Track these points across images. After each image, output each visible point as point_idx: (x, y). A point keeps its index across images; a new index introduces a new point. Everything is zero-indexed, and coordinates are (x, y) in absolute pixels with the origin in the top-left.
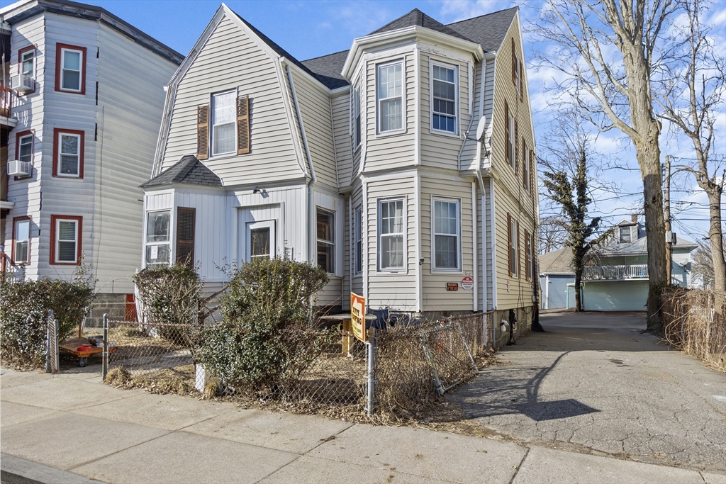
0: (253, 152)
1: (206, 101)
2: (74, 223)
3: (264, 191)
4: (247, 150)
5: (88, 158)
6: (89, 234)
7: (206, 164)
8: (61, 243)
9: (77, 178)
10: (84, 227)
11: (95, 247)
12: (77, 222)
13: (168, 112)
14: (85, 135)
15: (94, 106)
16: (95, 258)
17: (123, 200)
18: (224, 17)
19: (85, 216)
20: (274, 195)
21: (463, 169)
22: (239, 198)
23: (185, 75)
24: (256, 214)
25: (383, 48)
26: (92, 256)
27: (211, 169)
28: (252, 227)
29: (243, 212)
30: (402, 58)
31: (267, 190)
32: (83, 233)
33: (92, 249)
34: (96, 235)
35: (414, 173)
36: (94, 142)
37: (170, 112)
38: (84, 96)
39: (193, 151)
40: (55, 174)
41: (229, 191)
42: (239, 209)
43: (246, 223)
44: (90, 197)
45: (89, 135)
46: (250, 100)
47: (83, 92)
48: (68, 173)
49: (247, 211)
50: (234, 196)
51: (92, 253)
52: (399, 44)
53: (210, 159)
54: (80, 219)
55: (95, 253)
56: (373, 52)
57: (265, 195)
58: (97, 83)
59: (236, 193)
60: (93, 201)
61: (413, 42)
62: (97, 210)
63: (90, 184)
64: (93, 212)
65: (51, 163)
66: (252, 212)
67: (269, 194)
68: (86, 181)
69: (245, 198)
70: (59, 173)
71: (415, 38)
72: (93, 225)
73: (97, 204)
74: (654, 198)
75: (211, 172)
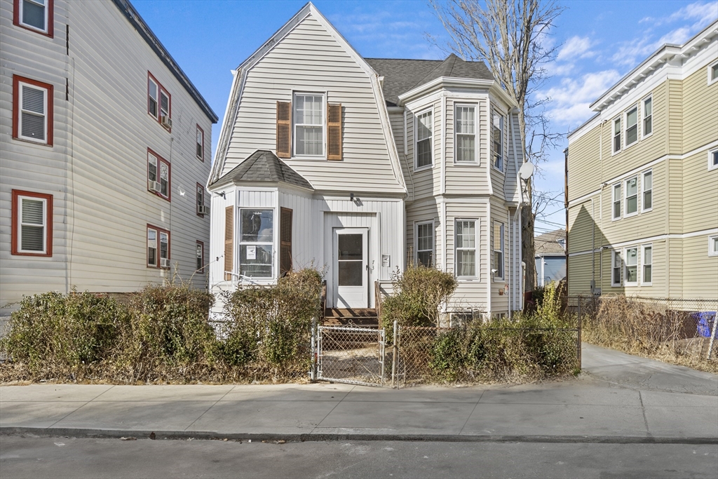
0: (345, 160)
1: (288, 98)
2: (41, 203)
3: (358, 200)
4: (340, 157)
5: (58, 120)
6: (61, 218)
7: (287, 163)
8: (23, 227)
9: (44, 145)
10: (55, 209)
11: (69, 234)
12: (45, 201)
13: (236, 98)
14: (55, 91)
15: (65, 55)
16: (68, 249)
17: (89, 178)
18: (309, 15)
19: (56, 195)
20: (368, 205)
21: (508, 200)
22: (329, 203)
23: (258, 63)
24: (344, 221)
25: (461, 90)
26: (65, 245)
27: (295, 169)
28: (339, 232)
29: (329, 217)
30: (477, 103)
31: (361, 199)
32: (54, 216)
33: (65, 238)
34: (69, 219)
35: (487, 200)
36: (65, 101)
37: (238, 99)
38: (51, 39)
39: (272, 147)
40: (15, 136)
41: (317, 195)
42: (327, 213)
43: (333, 228)
44: (61, 171)
45: (59, 93)
46: (343, 108)
47: (50, 34)
48: (33, 136)
49: (334, 216)
50: (323, 200)
51: (65, 243)
52: (474, 90)
53: (292, 158)
54: (50, 198)
55: (69, 242)
56: (452, 91)
57: (359, 203)
58: (67, 26)
59: (325, 198)
60: (66, 176)
61: (486, 92)
62: (69, 188)
63: (61, 154)
64: (66, 191)
65: (11, 121)
66: (340, 218)
67: (363, 203)
68: (56, 151)
69: (334, 204)
70: (20, 136)
71: (488, 89)
72: (65, 207)
73: (69, 181)
74: (529, 224)
75: (295, 173)
